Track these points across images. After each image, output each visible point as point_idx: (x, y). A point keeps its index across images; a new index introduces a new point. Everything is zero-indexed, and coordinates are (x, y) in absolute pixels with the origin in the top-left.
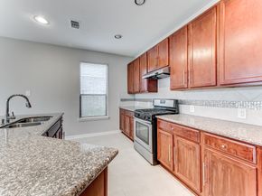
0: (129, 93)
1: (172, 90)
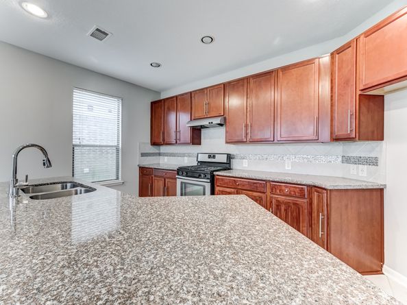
0: (154, 143)
1: (227, 142)
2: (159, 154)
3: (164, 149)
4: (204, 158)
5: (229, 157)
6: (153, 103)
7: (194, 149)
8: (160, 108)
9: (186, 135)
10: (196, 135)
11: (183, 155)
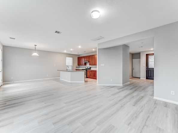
0: (78, 65)
1: (89, 65)
2: (79, 67)
3: (80, 66)
4: (87, 68)
5: (90, 67)
6: (78, 58)
7: (85, 66)
8: (80, 59)
9: (84, 64)
10: (85, 64)
11: (84, 67)
